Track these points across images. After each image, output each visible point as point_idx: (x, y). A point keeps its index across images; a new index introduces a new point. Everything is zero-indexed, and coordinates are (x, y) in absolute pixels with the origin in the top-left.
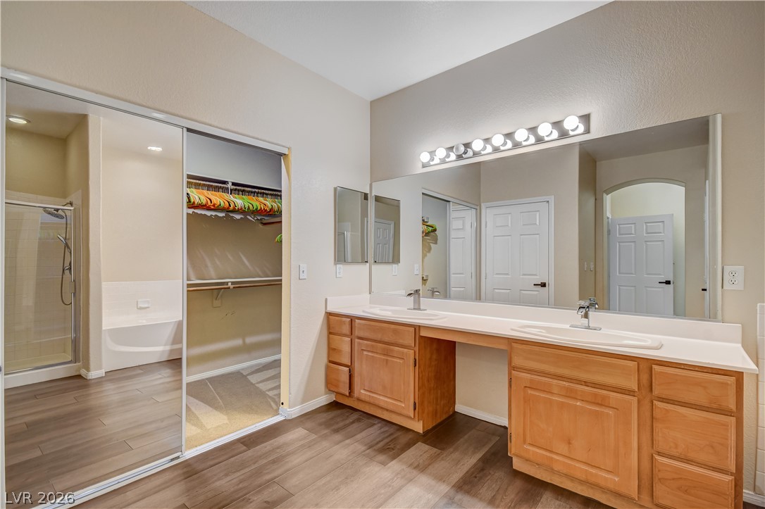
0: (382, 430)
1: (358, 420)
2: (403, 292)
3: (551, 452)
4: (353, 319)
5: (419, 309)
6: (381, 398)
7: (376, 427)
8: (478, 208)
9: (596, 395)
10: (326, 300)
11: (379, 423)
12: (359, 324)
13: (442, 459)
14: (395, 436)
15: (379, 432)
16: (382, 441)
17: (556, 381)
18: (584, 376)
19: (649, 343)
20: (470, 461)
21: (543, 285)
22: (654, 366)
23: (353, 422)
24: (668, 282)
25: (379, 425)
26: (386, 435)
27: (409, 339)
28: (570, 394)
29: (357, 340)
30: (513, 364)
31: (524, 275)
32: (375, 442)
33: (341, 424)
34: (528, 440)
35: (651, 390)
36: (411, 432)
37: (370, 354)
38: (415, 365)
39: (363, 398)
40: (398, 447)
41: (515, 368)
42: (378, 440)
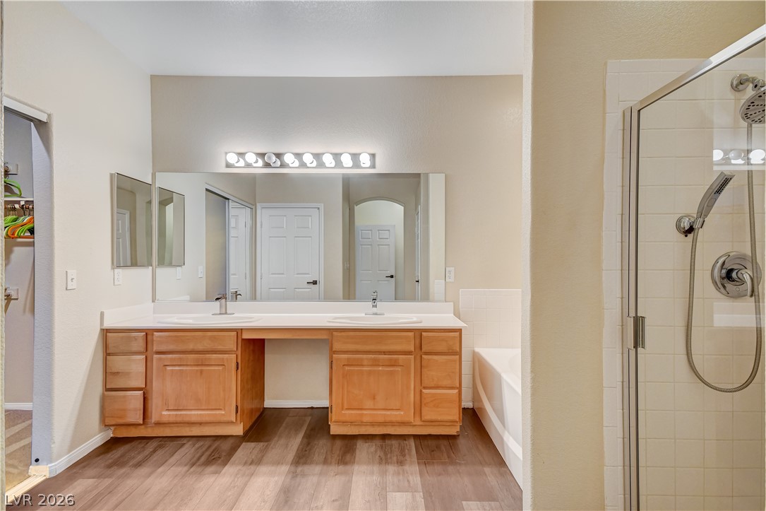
0: (197, 446)
1: (160, 447)
2: (187, 298)
3: (361, 409)
4: (149, 332)
5: (226, 313)
6: (193, 412)
7: (186, 446)
8: (254, 207)
9: (391, 360)
10: (102, 314)
11: (189, 441)
12: (160, 337)
13: (272, 448)
14: (216, 445)
15: (194, 449)
16: (202, 455)
17: (365, 356)
18: (384, 348)
19: (415, 319)
20: (297, 441)
21: (315, 283)
22: (423, 333)
23: (154, 451)
24: (392, 277)
25: (190, 443)
26: (204, 449)
27: (231, 343)
28: (375, 363)
29: (155, 356)
30: (334, 349)
31: (298, 274)
32: (195, 459)
33: (140, 457)
34: (346, 407)
35: (421, 349)
36: (230, 438)
37: (177, 368)
38: (238, 368)
39: (165, 420)
40: (224, 454)
41: (335, 352)
42: (198, 455)
